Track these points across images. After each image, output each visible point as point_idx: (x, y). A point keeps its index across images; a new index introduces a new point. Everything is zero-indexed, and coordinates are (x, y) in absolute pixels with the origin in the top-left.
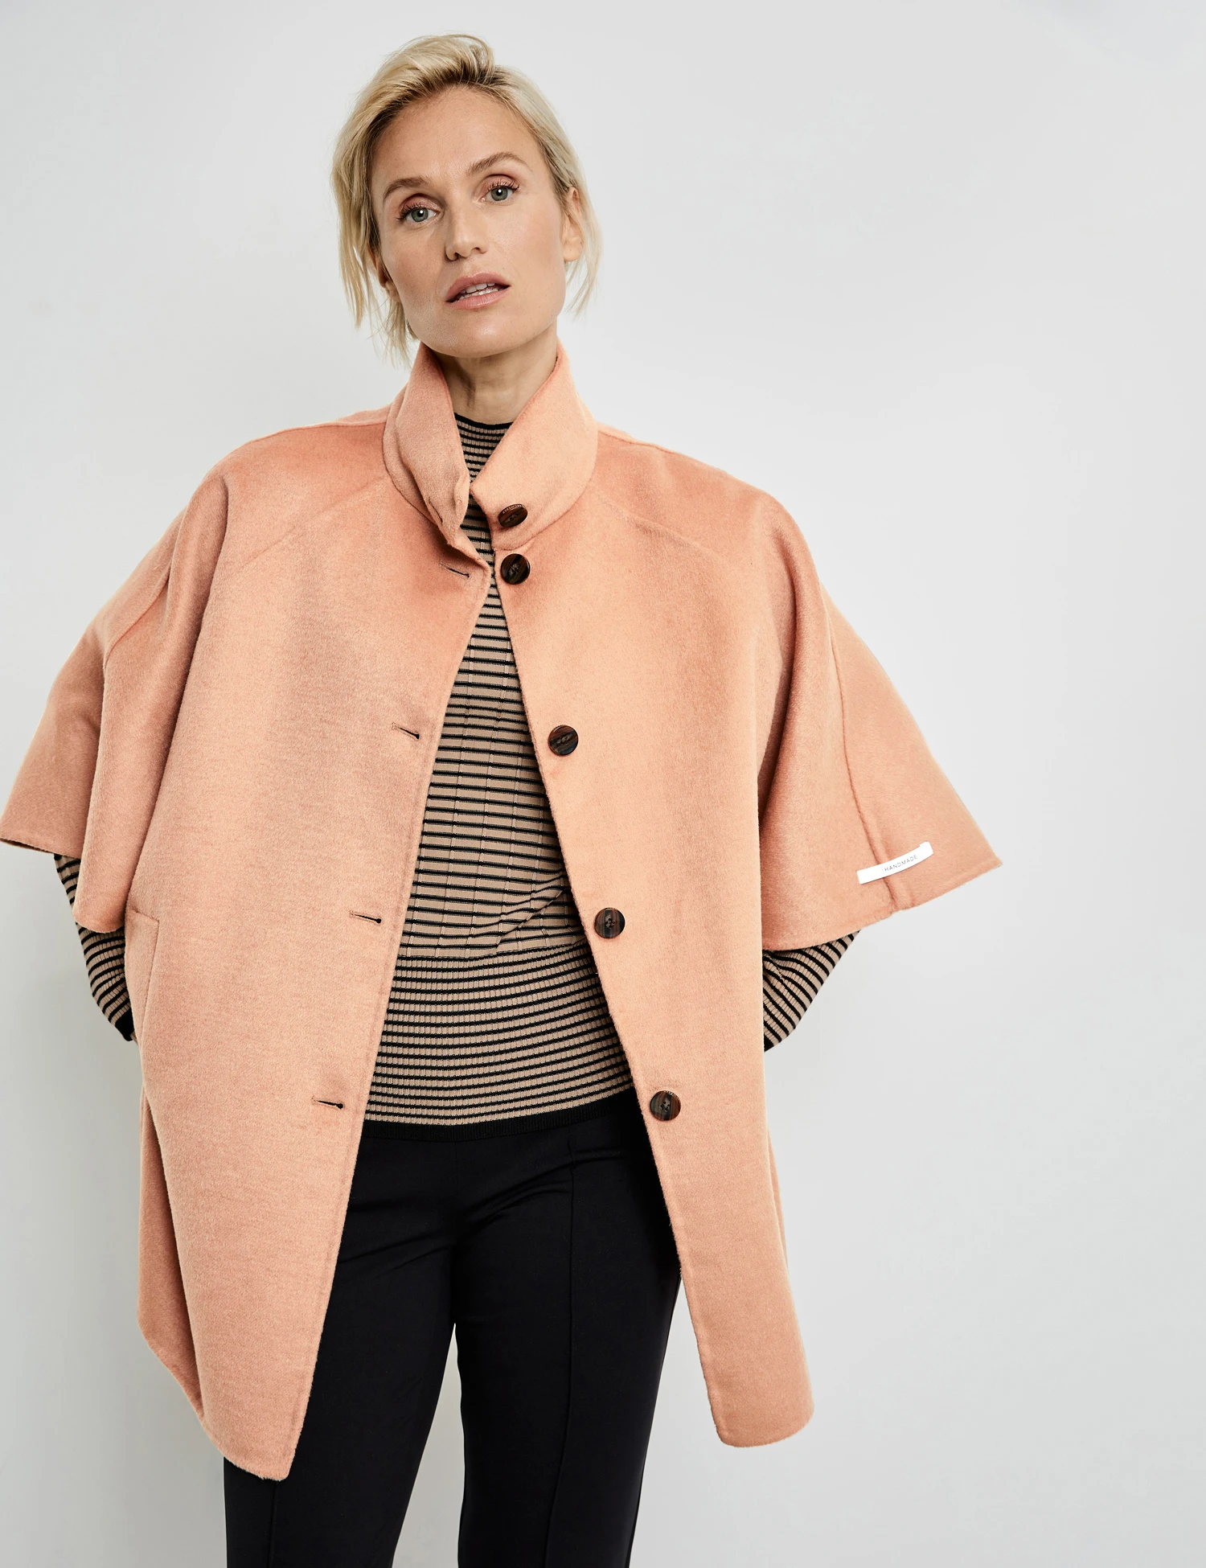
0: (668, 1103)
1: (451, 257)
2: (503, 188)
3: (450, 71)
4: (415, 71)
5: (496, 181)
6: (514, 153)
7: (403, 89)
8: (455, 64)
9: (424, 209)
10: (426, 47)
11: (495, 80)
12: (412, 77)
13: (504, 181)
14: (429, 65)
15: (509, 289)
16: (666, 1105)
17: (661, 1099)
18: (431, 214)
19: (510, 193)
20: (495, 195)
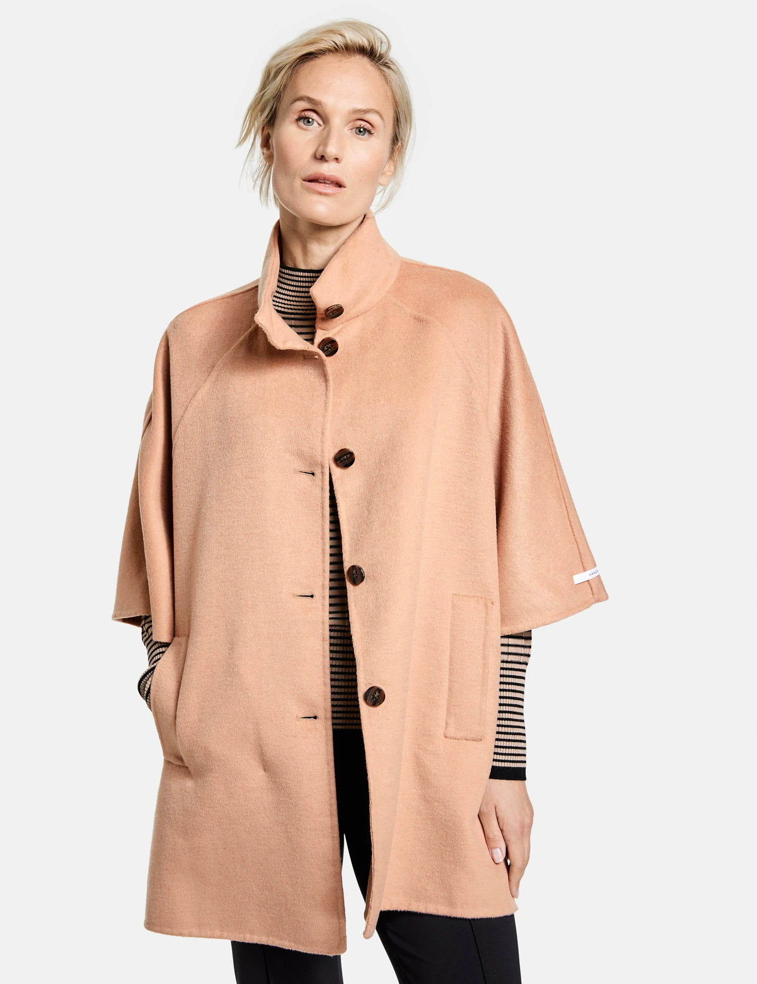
0: (377, 694)
1: (318, 156)
2: (365, 129)
3: (363, 47)
4: (342, 37)
5: (363, 123)
6: (381, 112)
7: (331, 45)
8: (367, 45)
9: (312, 120)
10: (355, 26)
11: (386, 65)
12: (339, 40)
13: (368, 126)
14: (354, 37)
15: (342, 189)
16: (376, 695)
17: (374, 691)
18: (315, 124)
19: (367, 134)
20: (357, 131)
